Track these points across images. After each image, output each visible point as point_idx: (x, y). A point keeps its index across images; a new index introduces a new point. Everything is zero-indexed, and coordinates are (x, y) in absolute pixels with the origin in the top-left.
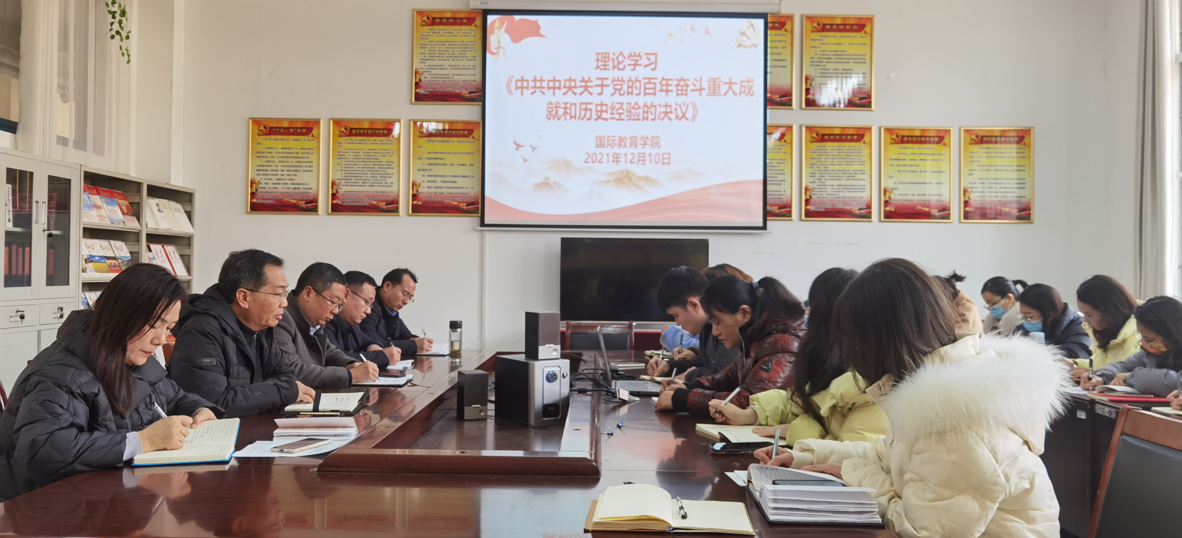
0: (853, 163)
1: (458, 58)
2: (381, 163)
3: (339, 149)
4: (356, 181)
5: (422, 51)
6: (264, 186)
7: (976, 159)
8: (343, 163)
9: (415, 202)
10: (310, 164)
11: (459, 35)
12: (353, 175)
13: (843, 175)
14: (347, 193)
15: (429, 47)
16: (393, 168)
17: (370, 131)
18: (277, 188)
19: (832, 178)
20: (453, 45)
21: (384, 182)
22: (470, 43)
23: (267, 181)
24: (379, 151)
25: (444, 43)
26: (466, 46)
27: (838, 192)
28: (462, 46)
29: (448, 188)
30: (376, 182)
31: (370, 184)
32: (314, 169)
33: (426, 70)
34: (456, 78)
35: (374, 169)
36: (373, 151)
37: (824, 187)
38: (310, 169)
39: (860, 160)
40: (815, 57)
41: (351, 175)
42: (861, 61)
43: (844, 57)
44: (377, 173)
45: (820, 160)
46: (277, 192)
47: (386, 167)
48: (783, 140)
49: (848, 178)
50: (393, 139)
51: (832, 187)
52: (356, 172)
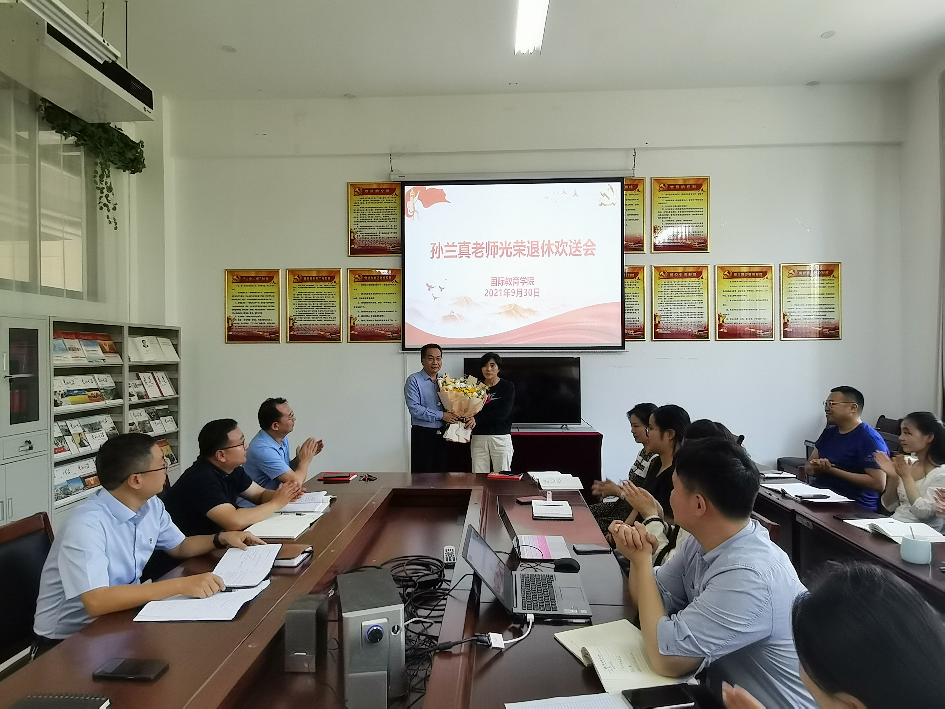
0: (693, 295)
1: (383, 220)
2: (326, 303)
3: (294, 292)
4: (307, 317)
5: (355, 215)
6: (238, 322)
7: (793, 289)
8: (297, 303)
9: (353, 332)
10: (273, 304)
11: (383, 202)
13: (685, 304)
14: (301, 326)
15: (360, 212)
16: (335, 306)
17: (317, 278)
18: (248, 323)
19: (677, 307)
20: (379, 210)
21: (328, 317)
22: (392, 208)
23: (240, 318)
24: (325, 294)
25: (372, 209)
26: (389, 211)
27: (682, 318)
28: (386, 211)
29: (377, 320)
30: (322, 317)
31: (319, 319)
32: (276, 308)
33: (358, 230)
34: (382, 235)
35: (321, 308)
36: (320, 294)
37: (670, 314)
38: (273, 308)
39: (699, 292)
40: (662, 211)
41: (304, 312)
42: (699, 213)
43: (685, 210)
44: (323, 310)
45: (667, 293)
46: (248, 327)
47: (330, 305)
48: (637, 278)
49: (689, 307)
50: (335, 284)
51: (677, 314)
52: (308, 310)
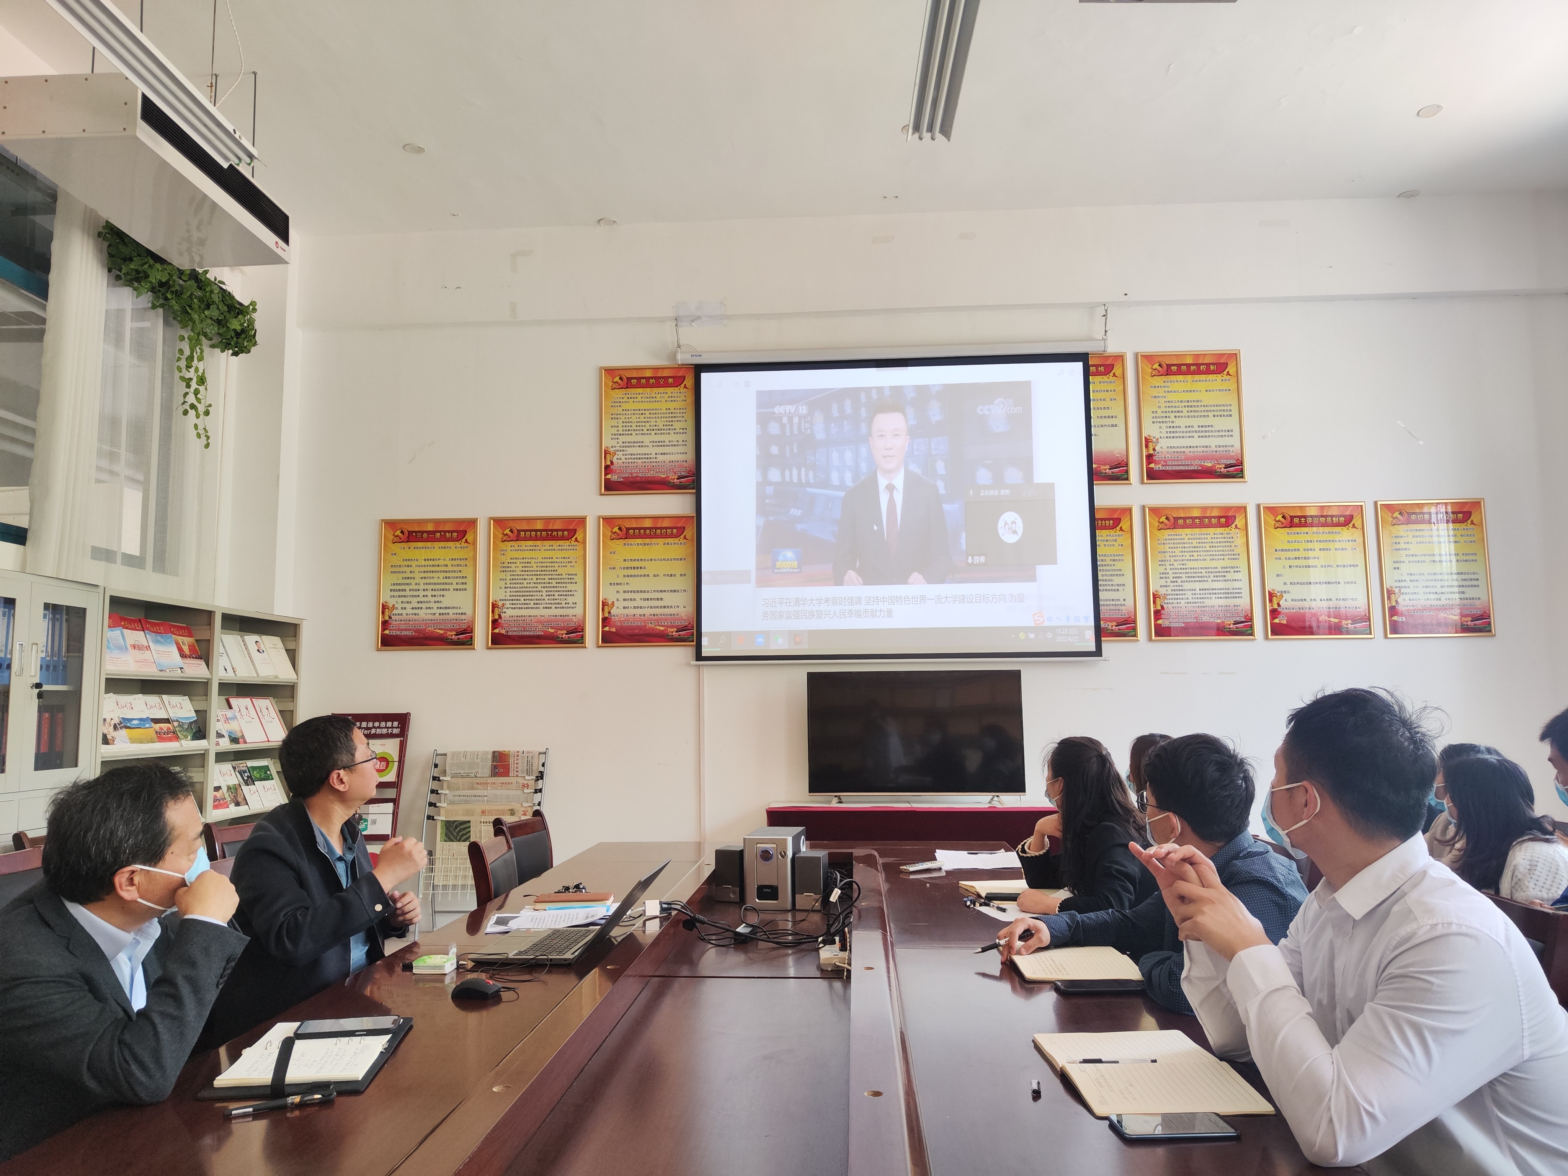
0: (1222, 557)
1: (662, 432)
2: (560, 577)
3: (503, 559)
4: (525, 602)
5: (614, 422)
6: (400, 611)
7: (1402, 546)
8: (508, 578)
9: (607, 629)
10: (464, 581)
11: (663, 400)
12: (521, 594)
13: (1208, 575)
14: (514, 619)
15: (623, 417)
16: (576, 583)
17: (544, 533)
18: (418, 614)
19: (1193, 579)
20: (656, 413)
21: (563, 602)
22: (679, 411)
23: (403, 606)
24: (558, 560)
25: (643, 412)
26: (673, 415)
27: (1203, 598)
28: (668, 415)
29: (651, 607)
30: (552, 602)
31: (545, 606)
32: (469, 587)
33: (619, 449)
34: (661, 458)
35: (550, 585)
36: (549, 560)
37: (1181, 592)
38: (464, 587)
39: (1232, 553)
40: (1159, 411)
41: (519, 594)
42: (1226, 413)
43: (1199, 409)
44: (555, 589)
45: (1174, 554)
46: (418, 620)
47: (567, 581)
48: (1118, 528)
49: (1216, 579)
50: (576, 543)
51: (1194, 592)
52: (526, 589)
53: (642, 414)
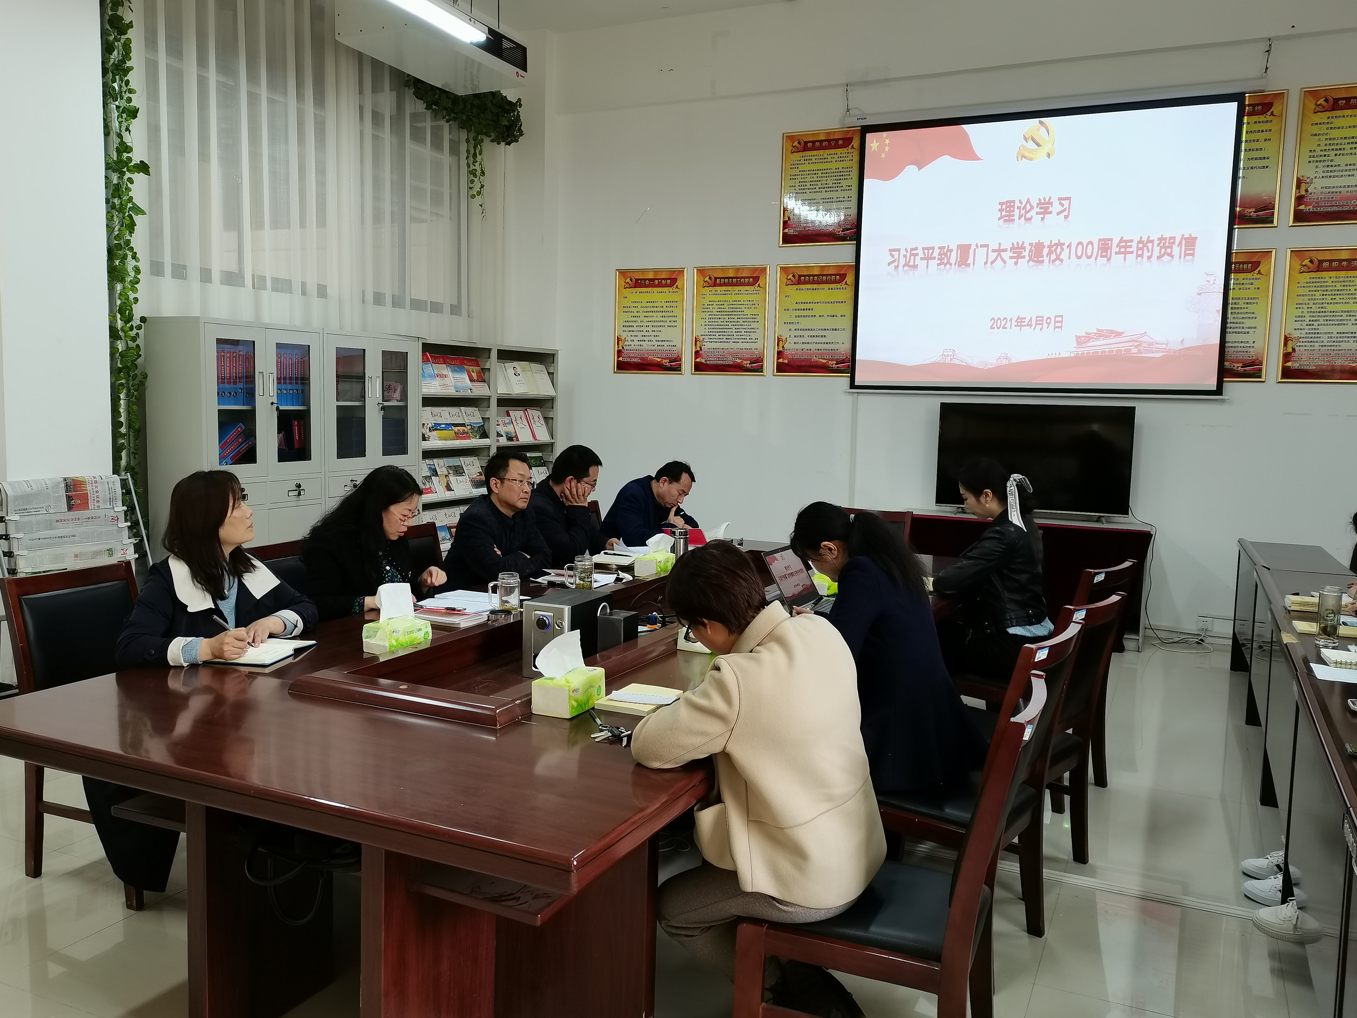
1: (832, 189)
2: (746, 317)
3: (704, 301)
4: (720, 337)
5: (792, 183)
6: (629, 343)
8: (707, 317)
9: (781, 360)
10: (675, 319)
11: (834, 160)
12: (717, 330)
13: (1349, 318)
14: (711, 350)
15: (799, 178)
16: (758, 322)
17: (735, 280)
18: (643, 346)
20: (827, 173)
21: (748, 338)
22: (846, 170)
23: (633, 338)
24: (745, 303)
25: (817, 172)
26: (841, 174)
27: (1339, 342)
28: (837, 174)
29: (816, 343)
30: (740, 337)
31: (734, 341)
32: (678, 324)
35: (738, 323)
36: (737, 303)
37: (1316, 335)
38: (675, 324)
40: (1320, 149)
41: (715, 330)
44: (742, 327)
45: (1314, 297)
46: (642, 350)
47: (751, 320)
48: (1254, 271)
50: (759, 288)
51: (1330, 335)
52: (720, 327)
53: (815, 174)
